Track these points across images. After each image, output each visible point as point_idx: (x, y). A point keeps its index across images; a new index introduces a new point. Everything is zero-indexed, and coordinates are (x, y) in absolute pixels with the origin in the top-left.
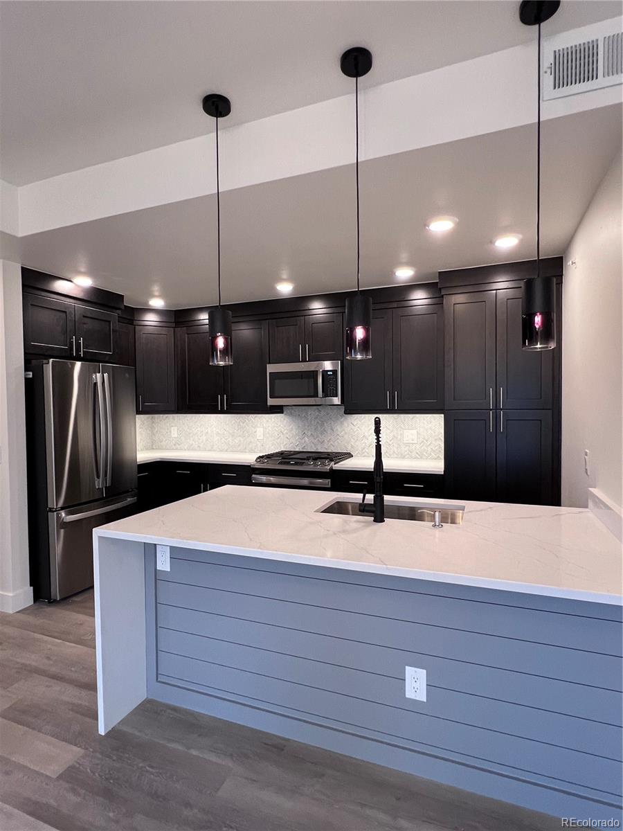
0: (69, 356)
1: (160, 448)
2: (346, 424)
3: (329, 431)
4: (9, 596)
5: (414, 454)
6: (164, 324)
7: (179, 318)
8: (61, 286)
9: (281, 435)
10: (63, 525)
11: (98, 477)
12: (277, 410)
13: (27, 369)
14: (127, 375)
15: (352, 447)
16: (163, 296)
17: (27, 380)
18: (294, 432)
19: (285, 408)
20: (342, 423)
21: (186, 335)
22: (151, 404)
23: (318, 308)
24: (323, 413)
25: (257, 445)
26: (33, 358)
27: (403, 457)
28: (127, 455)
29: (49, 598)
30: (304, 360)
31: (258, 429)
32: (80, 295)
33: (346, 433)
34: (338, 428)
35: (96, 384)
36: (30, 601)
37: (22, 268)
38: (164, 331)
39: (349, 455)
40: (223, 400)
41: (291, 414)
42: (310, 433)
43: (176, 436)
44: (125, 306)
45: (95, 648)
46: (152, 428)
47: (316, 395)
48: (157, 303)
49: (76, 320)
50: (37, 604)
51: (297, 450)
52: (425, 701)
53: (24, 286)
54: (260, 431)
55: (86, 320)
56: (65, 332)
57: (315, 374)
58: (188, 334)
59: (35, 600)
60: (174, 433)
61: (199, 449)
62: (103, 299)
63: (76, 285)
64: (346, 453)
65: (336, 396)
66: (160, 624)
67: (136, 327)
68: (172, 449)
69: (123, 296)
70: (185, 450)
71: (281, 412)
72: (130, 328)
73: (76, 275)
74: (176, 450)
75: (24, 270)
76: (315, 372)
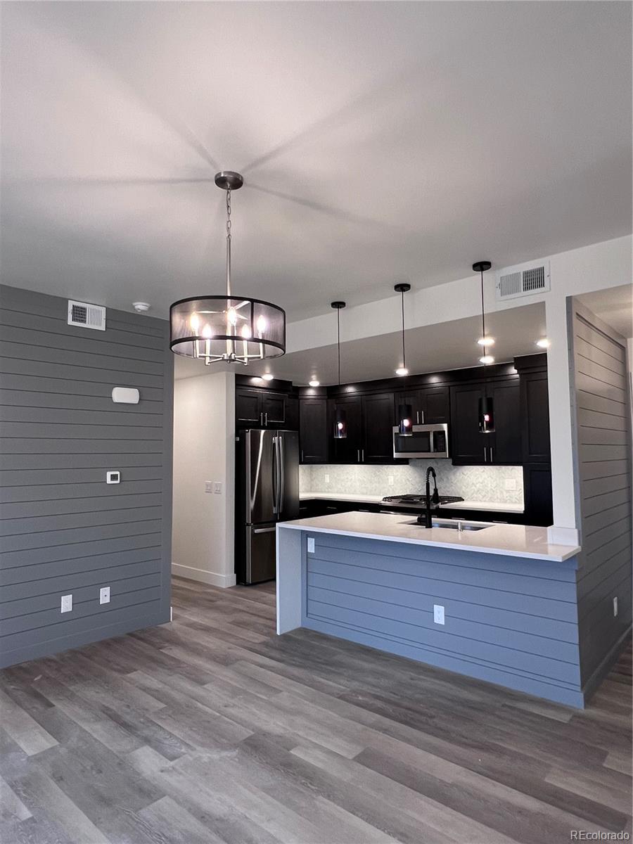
0: (258, 426)
1: (316, 491)
2: (458, 474)
3: (445, 479)
4: (224, 577)
5: (514, 500)
6: (319, 397)
7: (331, 392)
8: (255, 381)
9: (407, 482)
10: (254, 535)
11: (275, 506)
12: (404, 462)
13: (236, 436)
14: (294, 437)
15: (463, 492)
16: (318, 379)
17: (236, 442)
18: (418, 479)
19: (410, 460)
20: (455, 473)
21: (335, 405)
22: (310, 458)
24: (440, 464)
25: (389, 490)
26: (240, 428)
27: (506, 502)
28: (293, 494)
29: (245, 582)
30: (420, 423)
31: (389, 477)
32: (265, 386)
33: (458, 481)
34: (451, 477)
35: (275, 444)
36: (235, 584)
38: (319, 402)
39: (460, 499)
40: (361, 454)
41: (414, 466)
43: (328, 481)
44: (294, 387)
45: (276, 607)
46: (311, 475)
47: (429, 451)
48: (315, 383)
49: (264, 401)
50: (238, 586)
51: (420, 494)
52: (444, 624)
53: (236, 385)
54: (391, 479)
55: (268, 401)
56: (256, 411)
57: (427, 434)
58: (337, 404)
59: (238, 583)
60: (327, 479)
61: (345, 492)
62: (279, 386)
63: (263, 379)
64: (458, 498)
65: (445, 451)
66: (310, 584)
67: (301, 401)
68: (325, 492)
69: (291, 382)
70: (335, 493)
71: (407, 463)
72: (297, 401)
73: (264, 373)
74: (328, 492)
75: (236, 375)
76: (429, 433)
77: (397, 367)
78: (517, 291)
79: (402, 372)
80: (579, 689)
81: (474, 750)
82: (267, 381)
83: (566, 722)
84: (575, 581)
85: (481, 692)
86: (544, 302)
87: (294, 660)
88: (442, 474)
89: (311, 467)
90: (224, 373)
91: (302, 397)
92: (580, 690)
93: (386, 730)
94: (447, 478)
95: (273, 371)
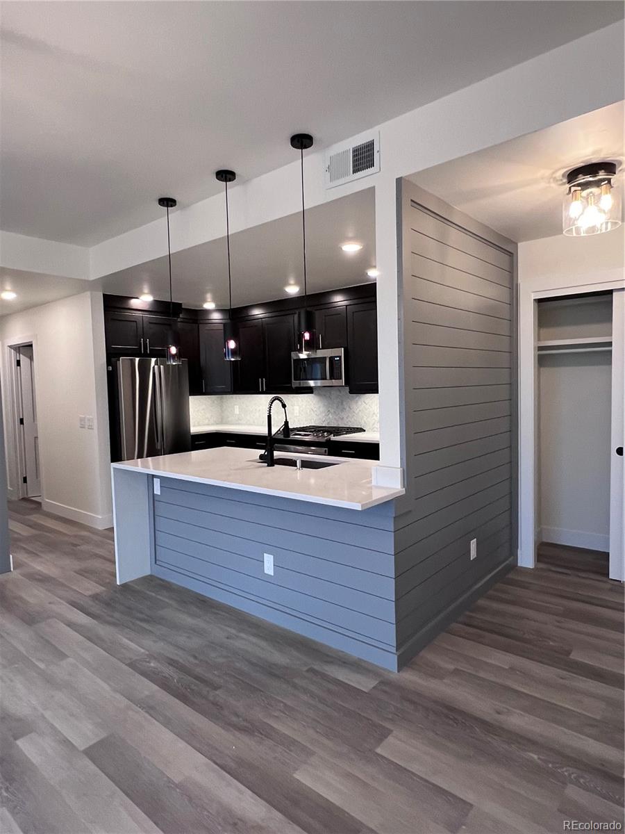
0: (138, 354)
1: (226, 423)
2: (360, 403)
3: (348, 409)
4: (98, 518)
6: (221, 321)
7: (236, 317)
8: (134, 303)
9: (312, 412)
11: (158, 441)
12: (309, 390)
13: (108, 364)
15: (365, 422)
16: (212, 301)
17: (108, 372)
18: (322, 409)
19: (314, 389)
20: (357, 402)
23: (339, 300)
25: (295, 421)
26: (112, 356)
30: (318, 348)
31: (296, 407)
32: (148, 309)
33: (360, 411)
34: (354, 406)
35: (154, 373)
37: (104, 295)
39: (361, 430)
40: (262, 382)
41: (319, 395)
42: (332, 411)
43: (238, 413)
46: (221, 406)
47: (326, 378)
48: (209, 305)
49: (145, 325)
51: (324, 425)
52: (273, 574)
53: (105, 307)
55: (152, 326)
56: (136, 336)
57: (323, 360)
60: (237, 411)
61: (254, 423)
62: (166, 309)
63: (143, 301)
64: (357, 428)
65: (341, 379)
66: (157, 528)
67: (200, 325)
68: (236, 424)
69: (181, 304)
70: (244, 425)
71: (312, 393)
72: (195, 326)
73: (142, 293)
74: (239, 424)
75: (105, 296)
76: (325, 358)
77: (287, 284)
78: (347, 174)
79: (293, 290)
80: (394, 650)
81: (237, 733)
82: (146, 302)
83: (366, 691)
84: (393, 530)
85: (295, 653)
86: (374, 187)
87: (112, 616)
88: (344, 403)
89: (222, 398)
90: (88, 293)
91: (201, 322)
92: (395, 652)
93: (152, 708)
94: (349, 407)
95: (152, 292)
